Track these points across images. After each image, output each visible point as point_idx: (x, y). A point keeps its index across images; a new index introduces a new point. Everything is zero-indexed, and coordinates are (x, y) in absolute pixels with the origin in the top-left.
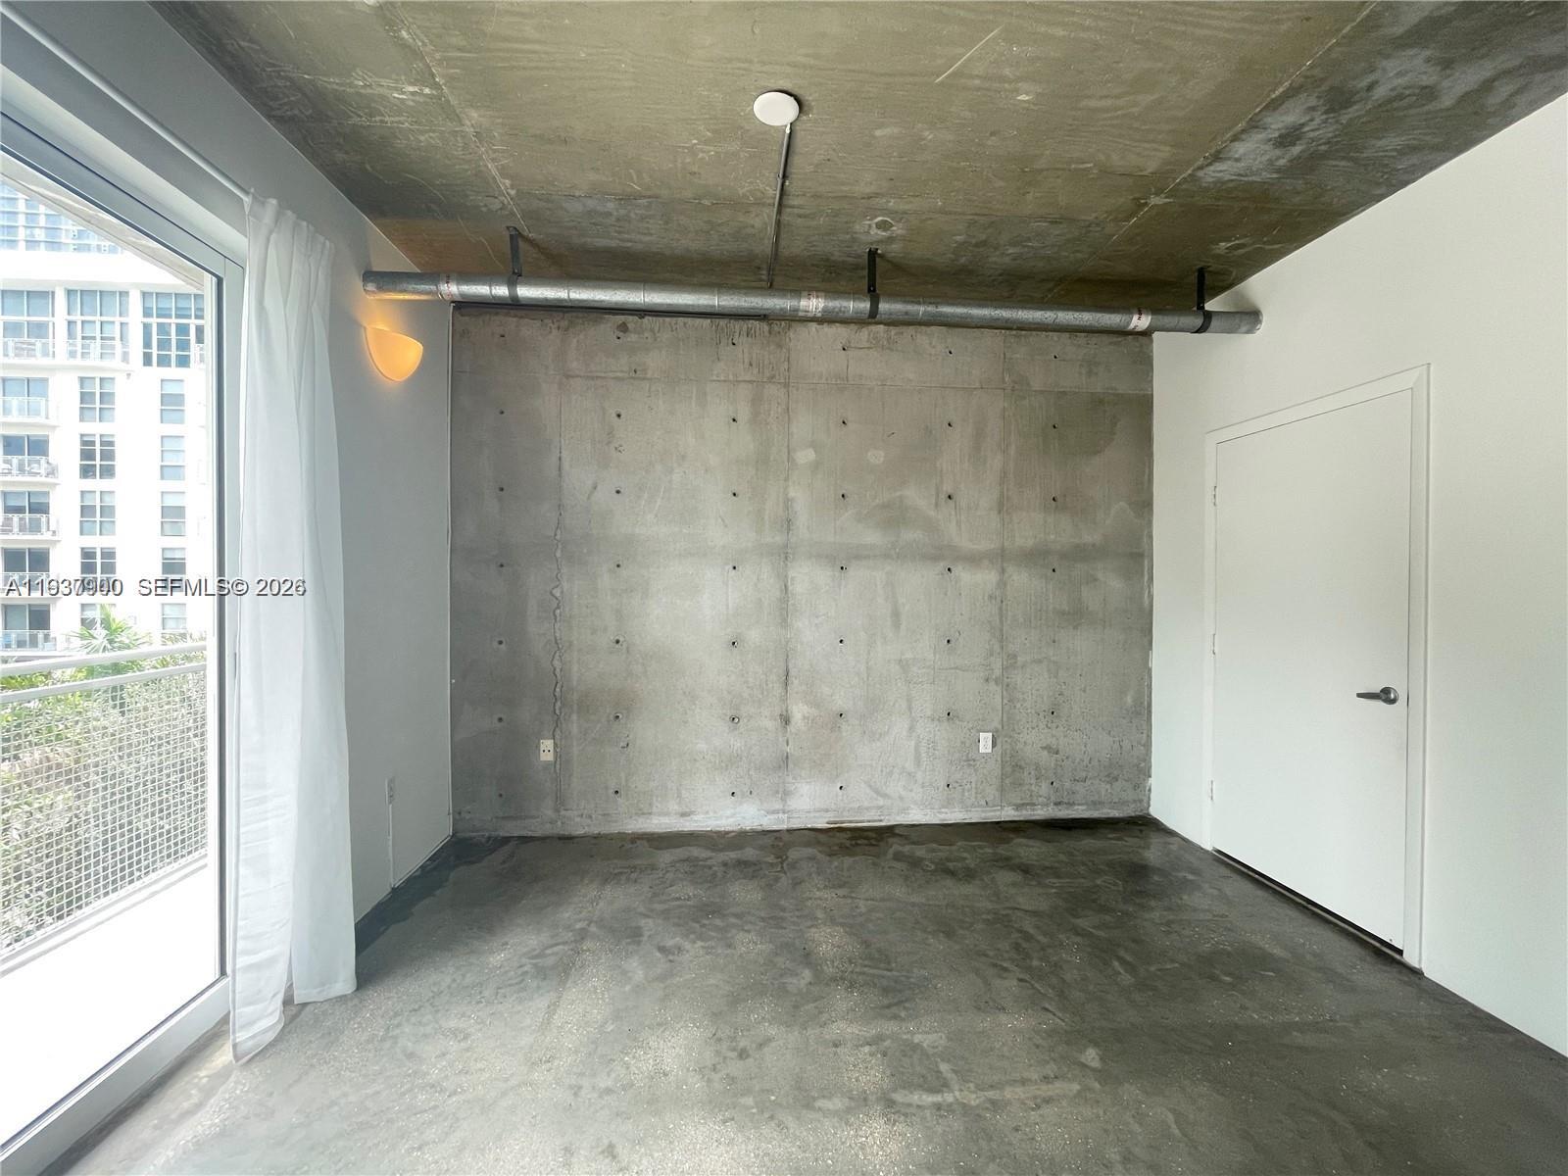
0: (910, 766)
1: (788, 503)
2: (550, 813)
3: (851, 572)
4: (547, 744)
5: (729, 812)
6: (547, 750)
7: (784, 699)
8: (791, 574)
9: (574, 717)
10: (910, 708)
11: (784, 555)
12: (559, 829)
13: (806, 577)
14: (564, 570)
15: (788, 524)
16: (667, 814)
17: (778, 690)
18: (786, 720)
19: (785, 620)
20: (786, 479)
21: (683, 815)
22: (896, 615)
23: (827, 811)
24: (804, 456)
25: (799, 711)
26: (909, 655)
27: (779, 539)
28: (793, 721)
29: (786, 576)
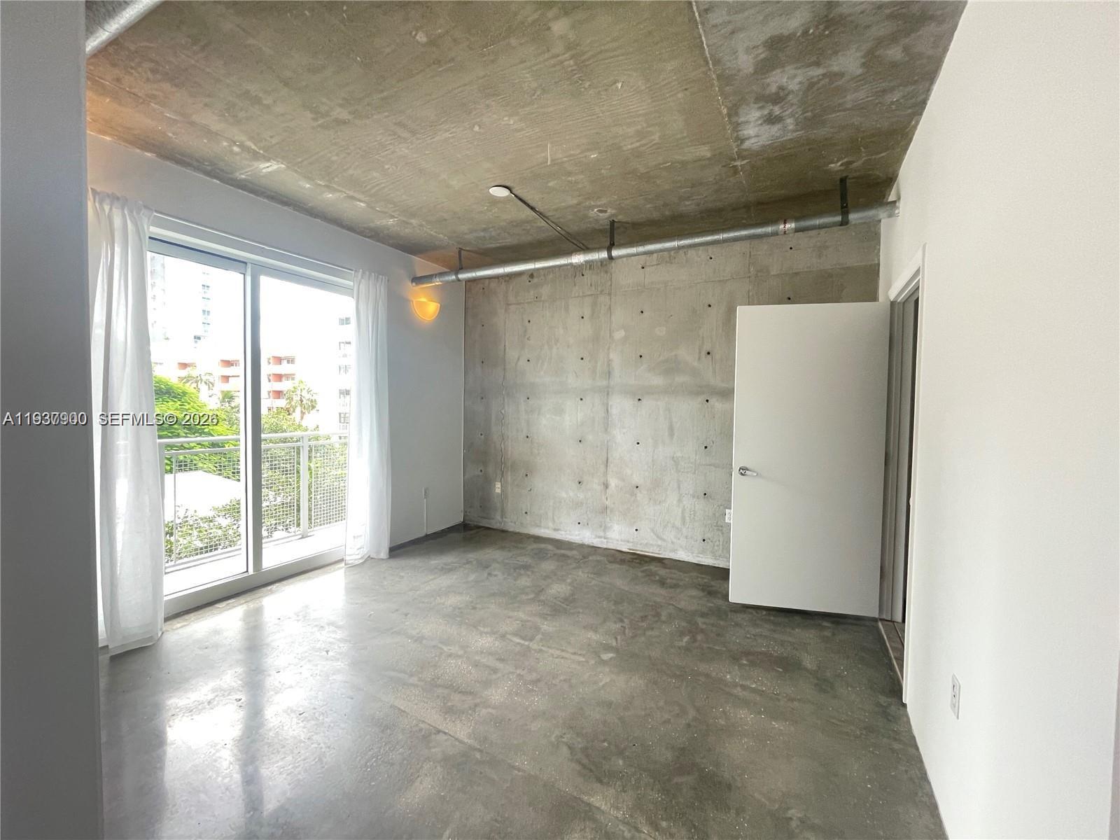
0: (678, 523)
1: (609, 362)
2: (498, 518)
3: (644, 401)
4: (498, 485)
5: (577, 533)
6: (498, 488)
7: (606, 473)
8: (610, 403)
9: (509, 473)
10: (679, 487)
11: (607, 392)
12: (502, 527)
13: (620, 405)
14: (506, 400)
15: (609, 374)
16: (548, 528)
17: (602, 468)
18: (606, 486)
19: (606, 430)
20: (609, 349)
21: (556, 530)
22: (671, 429)
23: (628, 542)
24: (619, 335)
25: (613, 482)
26: (679, 454)
27: (604, 383)
28: (610, 487)
29: (608, 404)
